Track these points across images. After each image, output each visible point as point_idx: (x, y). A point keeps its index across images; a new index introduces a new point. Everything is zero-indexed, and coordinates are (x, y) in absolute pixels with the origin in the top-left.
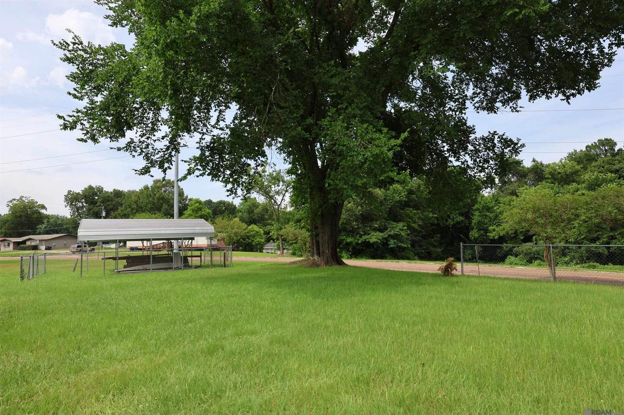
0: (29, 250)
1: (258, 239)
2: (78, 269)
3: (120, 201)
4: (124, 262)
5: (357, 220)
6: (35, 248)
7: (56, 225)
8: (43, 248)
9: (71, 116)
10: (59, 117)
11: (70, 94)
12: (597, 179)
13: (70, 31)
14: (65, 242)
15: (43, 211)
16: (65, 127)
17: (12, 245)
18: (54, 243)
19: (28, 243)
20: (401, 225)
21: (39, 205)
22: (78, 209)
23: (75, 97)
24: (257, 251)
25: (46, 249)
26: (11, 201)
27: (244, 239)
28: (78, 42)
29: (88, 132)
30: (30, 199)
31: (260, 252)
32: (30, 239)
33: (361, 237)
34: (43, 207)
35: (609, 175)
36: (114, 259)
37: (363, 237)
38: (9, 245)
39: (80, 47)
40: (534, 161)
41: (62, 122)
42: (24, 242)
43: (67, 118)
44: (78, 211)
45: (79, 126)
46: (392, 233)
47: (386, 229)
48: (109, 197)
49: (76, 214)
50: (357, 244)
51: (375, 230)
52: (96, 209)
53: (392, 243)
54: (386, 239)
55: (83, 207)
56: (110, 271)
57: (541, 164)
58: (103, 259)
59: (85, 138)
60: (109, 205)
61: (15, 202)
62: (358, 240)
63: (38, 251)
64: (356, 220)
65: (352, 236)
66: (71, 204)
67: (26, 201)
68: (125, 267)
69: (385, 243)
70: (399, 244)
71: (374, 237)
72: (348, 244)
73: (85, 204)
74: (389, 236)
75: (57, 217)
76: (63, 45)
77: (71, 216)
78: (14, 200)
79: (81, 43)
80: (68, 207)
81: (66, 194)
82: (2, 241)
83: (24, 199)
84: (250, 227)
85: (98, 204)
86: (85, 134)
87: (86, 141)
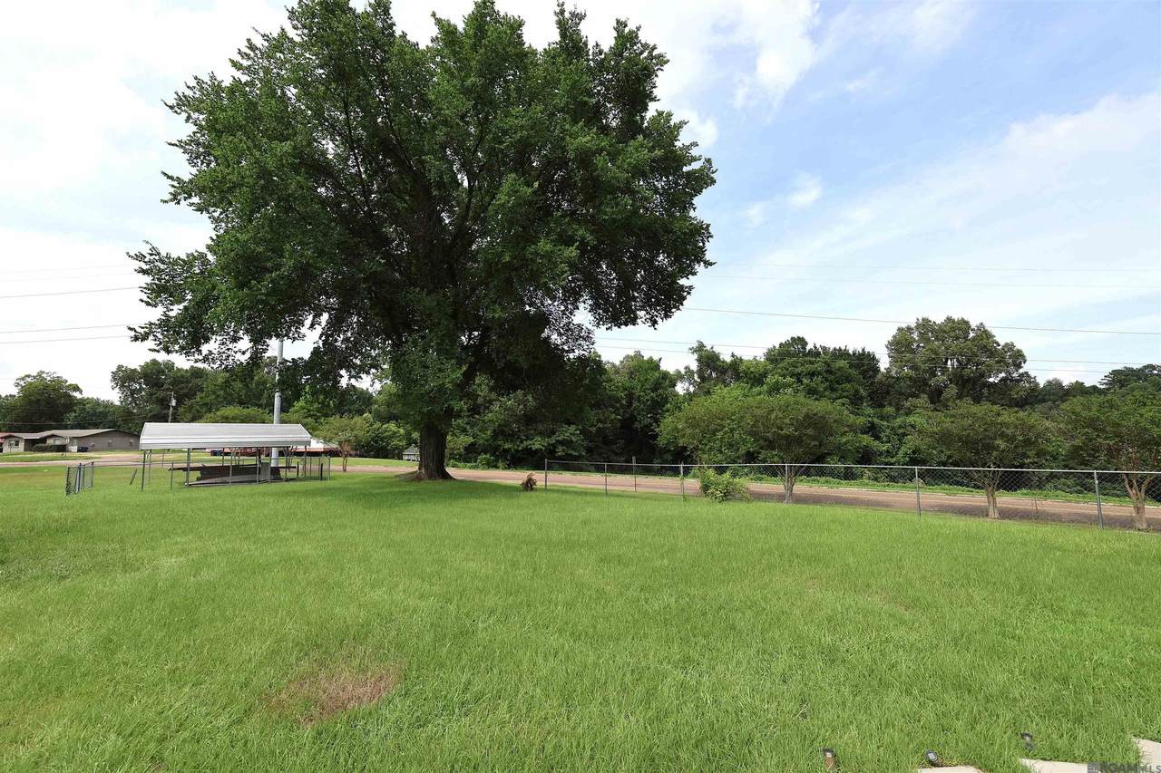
0: (52, 451)
1: (395, 442)
2: (138, 482)
3: (199, 384)
4: (198, 474)
5: (519, 421)
6: (62, 448)
7: (95, 414)
8: (74, 449)
9: (142, 328)
10: (130, 329)
11: (142, 301)
12: (777, 382)
13: (147, 242)
14: (110, 441)
15: (77, 395)
16: (136, 339)
17: (22, 445)
18: (91, 443)
19: (50, 442)
20: (573, 428)
21: (70, 385)
22: (133, 392)
23: (148, 304)
24: (393, 458)
25: (79, 451)
26: (23, 379)
27: (376, 442)
28: (154, 251)
29: (161, 343)
30: (55, 375)
31: (399, 459)
32: (53, 436)
33: (522, 442)
34: (76, 388)
35: (788, 379)
36: (184, 469)
37: (525, 442)
38: (17, 444)
39: (157, 258)
40: (733, 356)
41: (133, 333)
42: (44, 440)
43: (139, 330)
44: (132, 395)
45: (151, 337)
46: (560, 438)
47: (553, 433)
48: (182, 376)
49: (130, 399)
50: (517, 451)
51: (541, 434)
52: (161, 394)
53: (560, 451)
54: (553, 445)
55: (141, 389)
56: (179, 483)
57: (741, 359)
58: (170, 469)
59: (157, 348)
60: (182, 389)
61: (29, 380)
62: (518, 446)
63: (67, 454)
64: (517, 422)
65: (512, 441)
66: (122, 386)
67: (49, 379)
68: (198, 479)
69: (551, 451)
70: (570, 452)
71: (537, 444)
72: (506, 451)
73: (144, 386)
74: (557, 441)
75: (97, 403)
76: (140, 257)
77: (122, 402)
78: (28, 376)
79: (159, 254)
80: (117, 390)
81: (114, 370)
82: (5, 438)
83: (44, 375)
84: (385, 426)
85: (166, 386)
86: (158, 345)
87: (158, 351)
